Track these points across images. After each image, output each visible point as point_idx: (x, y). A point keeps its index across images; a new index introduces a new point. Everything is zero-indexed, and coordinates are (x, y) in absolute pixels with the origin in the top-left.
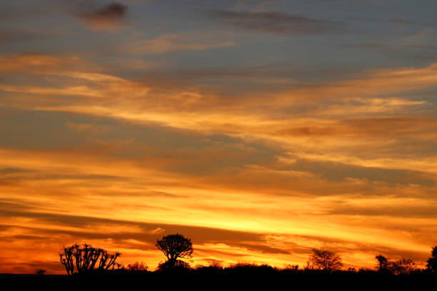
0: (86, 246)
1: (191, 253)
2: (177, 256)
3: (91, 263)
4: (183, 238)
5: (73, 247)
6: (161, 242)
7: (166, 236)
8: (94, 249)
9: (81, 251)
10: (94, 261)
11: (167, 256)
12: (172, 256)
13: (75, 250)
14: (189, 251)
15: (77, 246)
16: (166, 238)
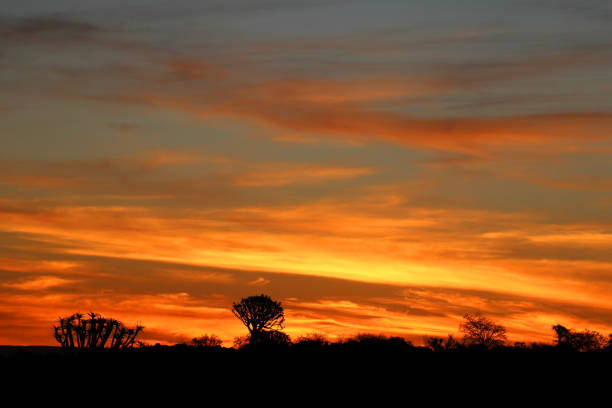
0: (93, 316)
1: (282, 321)
2: (262, 325)
3: (100, 341)
4: (269, 300)
5: (73, 318)
6: (239, 306)
7: (246, 297)
8: (104, 321)
9: (85, 322)
10: (105, 338)
11: (248, 326)
12: (255, 326)
13: (77, 321)
14: (279, 320)
15: (79, 316)
16: (247, 301)
